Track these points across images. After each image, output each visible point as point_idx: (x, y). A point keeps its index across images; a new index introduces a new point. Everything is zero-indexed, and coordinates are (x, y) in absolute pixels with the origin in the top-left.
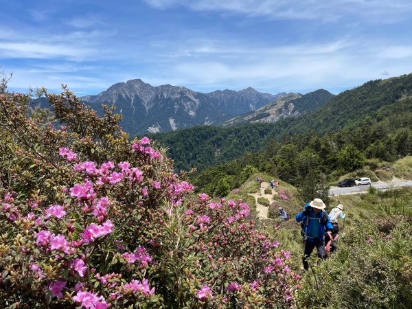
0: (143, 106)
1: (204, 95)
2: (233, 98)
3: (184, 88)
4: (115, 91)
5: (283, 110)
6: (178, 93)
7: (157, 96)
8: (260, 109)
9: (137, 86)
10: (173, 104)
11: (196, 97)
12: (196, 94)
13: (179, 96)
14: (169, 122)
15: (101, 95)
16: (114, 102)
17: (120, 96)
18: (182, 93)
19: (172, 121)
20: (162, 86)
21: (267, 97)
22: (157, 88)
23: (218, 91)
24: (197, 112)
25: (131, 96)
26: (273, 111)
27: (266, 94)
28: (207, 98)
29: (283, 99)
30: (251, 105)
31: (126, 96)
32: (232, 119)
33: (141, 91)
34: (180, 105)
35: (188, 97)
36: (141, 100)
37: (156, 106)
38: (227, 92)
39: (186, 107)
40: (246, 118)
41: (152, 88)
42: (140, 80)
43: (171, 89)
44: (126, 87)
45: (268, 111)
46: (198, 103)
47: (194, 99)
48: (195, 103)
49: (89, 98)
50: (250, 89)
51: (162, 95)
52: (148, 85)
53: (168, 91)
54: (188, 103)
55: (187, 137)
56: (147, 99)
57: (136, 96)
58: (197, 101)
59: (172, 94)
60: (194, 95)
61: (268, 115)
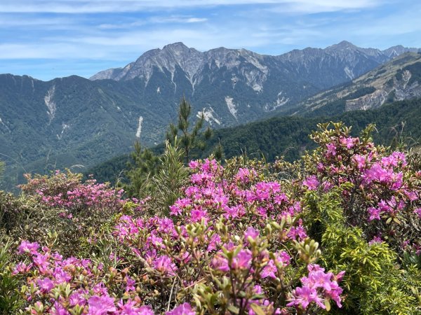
0: (189, 81)
1: (273, 58)
2: (318, 59)
3: (244, 50)
4: (148, 63)
5: (395, 82)
6: (237, 60)
7: (206, 65)
8: (361, 78)
9: (178, 53)
10: (229, 76)
11: (262, 63)
12: (262, 58)
13: (237, 63)
14: (225, 102)
15: (128, 68)
16: (148, 77)
17: (156, 69)
18: (242, 59)
19: (229, 101)
20: (213, 51)
21: (372, 54)
22: (206, 54)
23: (296, 51)
24: (265, 85)
25: (170, 68)
26: (379, 84)
27: (370, 49)
28: (279, 62)
29: (395, 63)
30: (346, 69)
31: (164, 68)
32: (320, 95)
33: (184, 60)
34: (240, 76)
35: (250, 64)
36: (184, 73)
37: (205, 80)
38: (309, 51)
39: (249, 79)
40: (340, 95)
41: (199, 54)
42: (181, 44)
43: (225, 54)
44: (162, 55)
45: (372, 84)
46: (265, 72)
47: (259, 66)
48: (261, 72)
49: (111, 72)
50: (344, 44)
51: (214, 63)
52: (193, 50)
53: (221, 56)
54: (251, 73)
55: (262, 133)
56: (192, 71)
57: (177, 67)
58: (264, 69)
59: (228, 61)
60: (259, 60)
61: (372, 90)
